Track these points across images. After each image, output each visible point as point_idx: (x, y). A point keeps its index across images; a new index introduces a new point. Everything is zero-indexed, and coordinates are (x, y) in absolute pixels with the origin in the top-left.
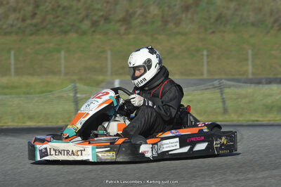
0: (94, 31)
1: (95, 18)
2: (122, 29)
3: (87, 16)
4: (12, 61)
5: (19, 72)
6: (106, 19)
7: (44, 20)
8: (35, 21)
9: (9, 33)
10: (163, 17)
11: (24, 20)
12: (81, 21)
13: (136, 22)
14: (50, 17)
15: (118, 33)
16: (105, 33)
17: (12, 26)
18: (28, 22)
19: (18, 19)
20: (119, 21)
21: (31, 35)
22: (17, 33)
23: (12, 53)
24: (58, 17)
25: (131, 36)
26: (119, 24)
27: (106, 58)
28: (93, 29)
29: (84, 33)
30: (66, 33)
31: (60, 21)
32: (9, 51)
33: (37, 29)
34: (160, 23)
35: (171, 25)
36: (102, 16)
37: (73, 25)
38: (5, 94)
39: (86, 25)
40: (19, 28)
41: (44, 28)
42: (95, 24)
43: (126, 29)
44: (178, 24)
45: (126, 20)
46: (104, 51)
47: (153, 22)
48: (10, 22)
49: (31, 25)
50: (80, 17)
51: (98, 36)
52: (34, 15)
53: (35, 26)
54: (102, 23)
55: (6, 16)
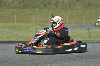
0: (45, 8)
1: (45, 3)
2: (55, 7)
3: (42, 2)
4: (16, 18)
6: (49, 4)
7: (27, 3)
8: (24, 4)
9: (15, 8)
10: (69, 3)
11: (20, 3)
12: (40, 4)
13: (60, 5)
14: (29, 2)
15: (53, 9)
16: (49, 9)
17: (16, 5)
18: (22, 4)
19: (18, 3)
20: (54, 4)
21: (22, 9)
22: (17, 8)
23: (16, 15)
24: (32, 3)
25: (58, 10)
26: (54, 5)
27: (49, 18)
28: (44, 7)
29: (41, 8)
30: (35, 8)
32: (14, 14)
33: (25, 7)
34: (68, 6)
35: (72, 6)
36: (48, 2)
37: (37, 6)
39: (42, 6)
40: (18, 6)
41: (27, 6)
42: (45, 5)
43: (56, 7)
44: (75, 6)
45: (56, 4)
46: (48, 15)
47: (66, 5)
48: (15, 4)
49: (22, 5)
50: (40, 3)
51: (46, 10)
52: (24, 2)
53: (24, 5)
54: (48, 5)
55: (14, 2)
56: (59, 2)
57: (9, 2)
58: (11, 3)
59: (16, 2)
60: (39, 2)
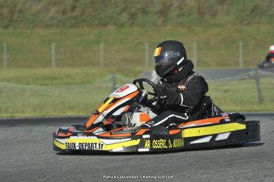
0: (132, 24)
1: (133, 10)
2: (160, 21)
3: (125, 9)
4: (53, 52)
5: (59, 63)
6: (144, 11)
7: (83, 12)
8: (75, 14)
9: (51, 26)
10: (199, 9)
11: (64, 13)
12: (120, 14)
13: (173, 14)
14: (89, 10)
15: (155, 25)
16: (143, 25)
17: (53, 18)
18: (69, 15)
19: (58, 12)
20: (156, 13)
21: (71, 27)
22: (57, 26)
23: (53, 45)
24: (97, 10)
25: (168, 28)
26: (156, 16)
27: (144, 50)
28: (131, 22)
29: (122, 25)
30: (105, 25)
31: (99, 14)
32: (50, 44)
33: (78, 22)
34: (196, 16)
35: (207, 17)
36: (140, 9)
37: (112, 18)
38: (46, 85)
39: (125, 17)
40: (60, 21)
41: (83, 21)
42: (133, 16)
43: (163, 21)
44: (214, 16)
45: (163, 13)
46: (141, 43)
47: (189, 14)
48: (51, 14)
49: (71, 17)
50: (118, 10)
51: (135, 28)
52: (74, 8)
53: (75, 18)
54: (140, 15)
55: (47, 9)
56: (171, 5)
57: (34, 10)
58: (40, 12)
59: (53, 9)
60: (117, 7)
